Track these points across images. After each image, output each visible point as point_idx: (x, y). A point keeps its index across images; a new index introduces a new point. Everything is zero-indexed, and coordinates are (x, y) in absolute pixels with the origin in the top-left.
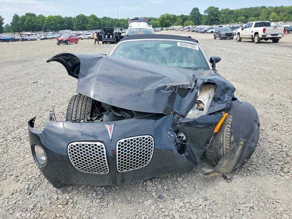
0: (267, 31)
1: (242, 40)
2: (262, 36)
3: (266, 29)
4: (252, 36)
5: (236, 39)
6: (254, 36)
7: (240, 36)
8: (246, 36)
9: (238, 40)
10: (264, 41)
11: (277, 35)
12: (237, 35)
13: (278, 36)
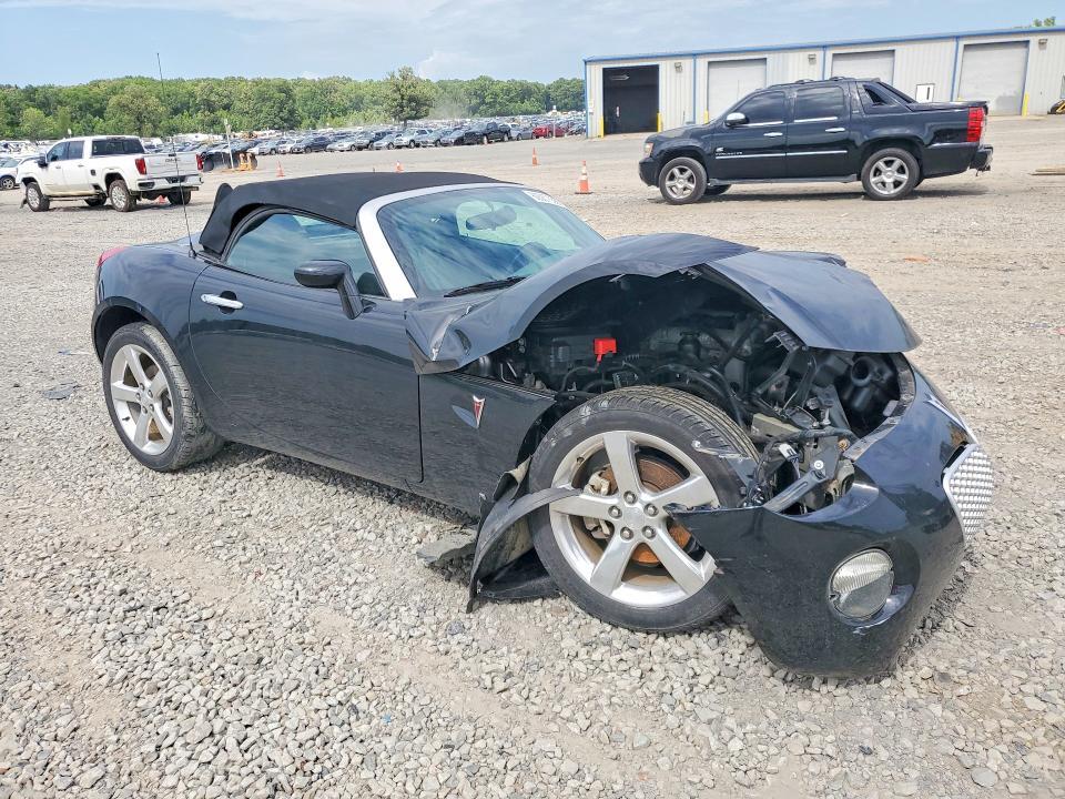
0: (152, 167)
1: (52, 205)
2: (140, 185)
3: (146, 160)
4: (97, 187)
5: (25, 202)
6: (105, 188)
7: (38, 189)
8: (69, 188)
9: (36, 204)
10: (144, 201)
11: (183, 179)
12: (23, 186)
13: (189, 182)
